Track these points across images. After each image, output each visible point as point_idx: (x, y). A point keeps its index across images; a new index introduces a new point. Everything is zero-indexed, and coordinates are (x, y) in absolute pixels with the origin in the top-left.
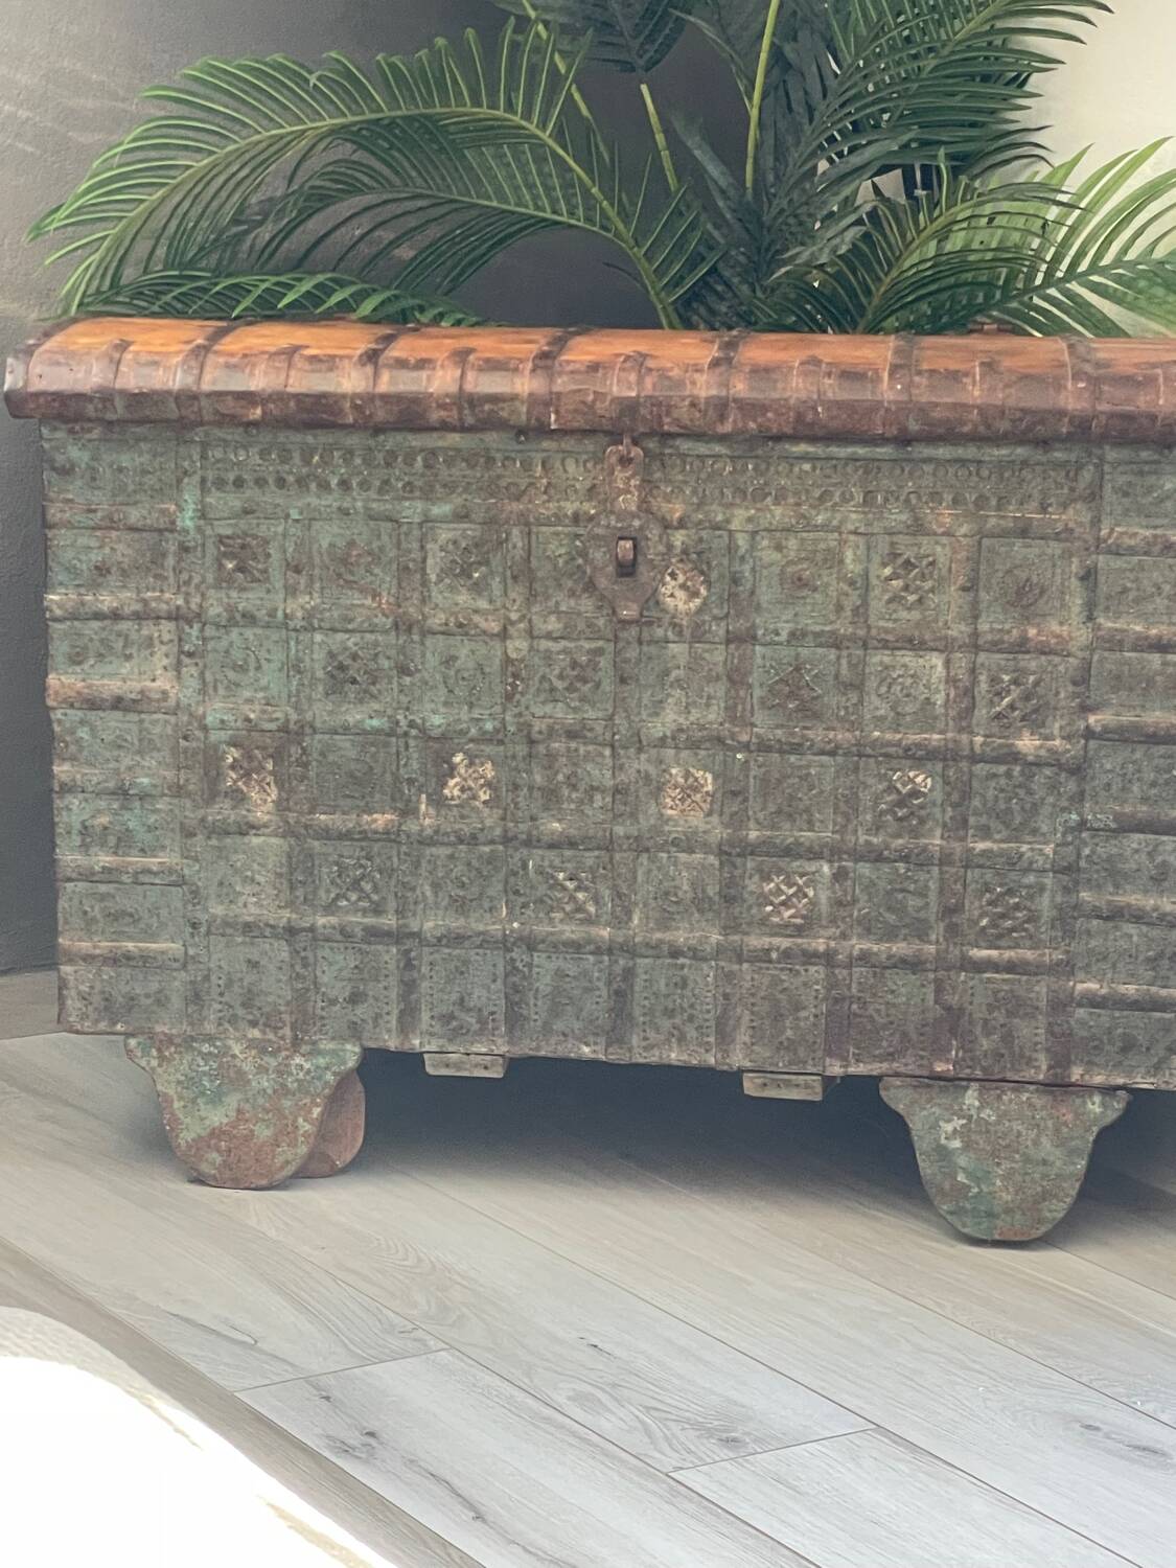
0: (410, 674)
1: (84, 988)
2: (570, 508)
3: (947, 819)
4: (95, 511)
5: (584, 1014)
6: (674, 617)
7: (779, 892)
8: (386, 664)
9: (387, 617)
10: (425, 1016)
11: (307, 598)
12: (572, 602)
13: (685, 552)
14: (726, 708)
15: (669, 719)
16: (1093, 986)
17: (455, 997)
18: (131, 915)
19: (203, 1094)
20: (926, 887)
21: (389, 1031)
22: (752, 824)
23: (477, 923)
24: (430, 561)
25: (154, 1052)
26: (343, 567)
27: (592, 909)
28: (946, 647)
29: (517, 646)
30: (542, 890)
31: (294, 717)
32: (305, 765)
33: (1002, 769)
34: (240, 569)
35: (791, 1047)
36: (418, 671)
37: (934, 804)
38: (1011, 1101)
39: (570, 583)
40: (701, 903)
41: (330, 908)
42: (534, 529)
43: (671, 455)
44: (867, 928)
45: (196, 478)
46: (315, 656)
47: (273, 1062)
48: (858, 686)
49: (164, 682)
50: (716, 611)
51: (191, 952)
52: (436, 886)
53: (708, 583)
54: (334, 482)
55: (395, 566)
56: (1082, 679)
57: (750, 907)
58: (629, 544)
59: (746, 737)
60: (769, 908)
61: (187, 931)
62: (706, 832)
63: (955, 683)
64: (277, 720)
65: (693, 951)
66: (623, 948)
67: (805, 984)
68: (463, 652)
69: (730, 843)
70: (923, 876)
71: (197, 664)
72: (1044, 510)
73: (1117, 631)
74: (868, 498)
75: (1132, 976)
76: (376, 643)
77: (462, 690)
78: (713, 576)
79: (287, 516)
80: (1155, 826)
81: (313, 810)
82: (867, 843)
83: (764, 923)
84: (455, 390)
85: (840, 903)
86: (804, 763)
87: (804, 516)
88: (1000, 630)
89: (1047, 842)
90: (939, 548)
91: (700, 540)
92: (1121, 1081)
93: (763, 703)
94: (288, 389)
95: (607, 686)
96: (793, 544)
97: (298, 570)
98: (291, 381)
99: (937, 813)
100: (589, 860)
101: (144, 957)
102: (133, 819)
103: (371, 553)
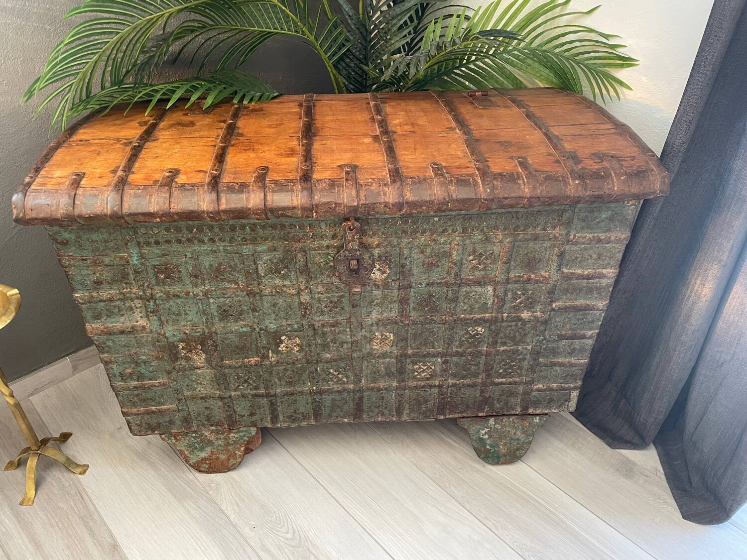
0: (256, 311)
1: (138, 423)
2: (325, 243)
3: (490, 341)
4: (86, 260)
5: (344, 410)
6: (375, 281)
8: (246, 308)
9: (243, 292)
10: (281, 417)
11: (203, 287)
12: (329, 279)
13: (379, 257)
14: (398, 312)
15: (374, 316)
16: (540, 386)
17: (292, 411)
18: (151, 399)
19: (196, 448)
20: (479, 362)
21: (267, 422)
22: (409, 348)
23: (298, 388)
24: (260, 268)
25: (173, 438)
26: (218, 273)
27: (345, 380)
28: (495, 284)
29: (305, 298)
30: (324, 376)
31: (207, 331)
32: (216, 346)
33: (514, 324)
34: (166, 277)
35: (425, 413)
36: (260, 310)
37: (485, 337)
38: (506, 421)
39: (327, 273)
40: (389, 374)
41: (235, 390)
42: (308, 252)
43: (371, 219)
44: (454, 376)
45: (135, 242)
46: (212, 307)
47: (222, 437)
48: (455, 300)
49: (142, 322)
50: (393, 278)
51: (180, 408)
52: (280, 379)
53: (390, 268)
54: (206, 239)
55: (243, 271)
56: (551, 292)
57: (409, 374)
58: (355, 262)
59: (407, 322)
60: (416, 373)
61: (177, 402)
62: (390, 352)
63: (498, 297)
64: (199, 332)
65: (386, 389)
66: (359, 391)
67: (430, 394)
68: (280, 301)
69: (401, 356)
70: (478, 360)
71: (156, 315)
72: (545, 230)
73: (570, 273)
74: (464, 230)
75: (555, 382)
76: (239, 301)
77: (282, 314)
78: (393, 265)
79: (186, 255)
80: (573, 337)
81: (222, 360)
82: (456, 351)
83: (414, 378)
84: (262, 206)
85: (445, 371)
86: (431, 327)
87: (434, 240)
88: (519, 276)
89: (529, 345)
90: (495, 248)
91: (386, 252)
92: (547, 412)
93: (414, 309)
94: (171, 210)
95: (347, 308)
96: (429, 250)
97: (196, 277)
98: (172, 205)
99: (486, 340)
100: (343, 365)
101: (160, 411)
102: (143, 370)
103: (230, 267)
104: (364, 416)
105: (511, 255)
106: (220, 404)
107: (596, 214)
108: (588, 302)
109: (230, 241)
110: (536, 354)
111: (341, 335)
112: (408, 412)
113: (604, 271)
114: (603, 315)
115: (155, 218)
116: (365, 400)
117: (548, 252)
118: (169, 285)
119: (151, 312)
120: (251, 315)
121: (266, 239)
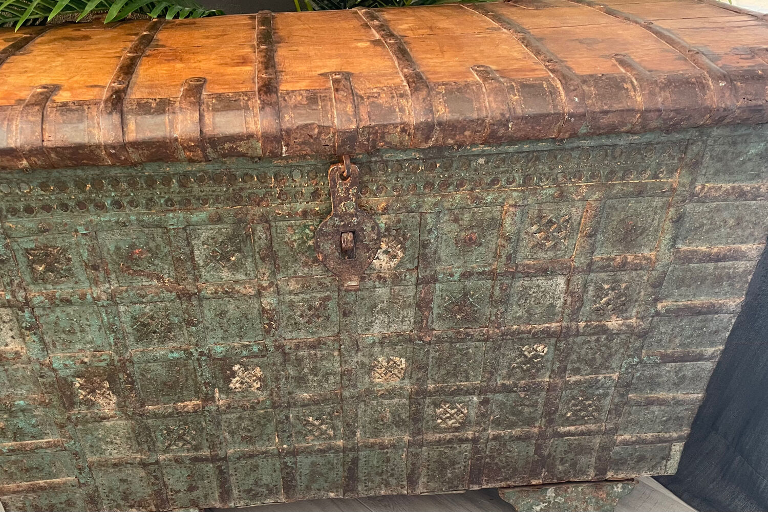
0: (193, 324)
1: (20, 505)
2: (300, 207)
3: (555, 368)
5: (329, 480)
6: (379, 272)
7: (446, 412)
8: (176, 320)
9: (171, 292)
10: (235, 492)
11: (107, 285)
12: (306, 269)
13: (388, 229)
14: (415, 322)
15: (377, 330)
16: (627, 437)
17: (251, 482)
18: (37, 468)
20: (537, 402)
21: (215, 500)
22: (429, 381)
23: (260, 447)
24: (197, 253)
26: (129, 261)
27: (331, 432)
28: (569, 271)
29: (269, 301)
30: (300, 427)
31: (116, 358)
32: (132, 383)
33: (594, 338)
34: (47, 270)
35: (451, 481)
36: (199, 322)
37: (547, 361)
38: (572, 492)
39: (304, 258)
40: (398, 423)
41: (166, 450)
42: (273, 224)
43: (376, 162)
44: (497, 423)
46: (123, 319)
48: (504, 301)
49: (15, 346)
50: (409, 266)
51: (82, 481)
52: (232, 433)
53: (404, 249)
54: (108, 203)
55: (170, 258)
56: (657, 284)
57: (428, 421)
58: (349, 237)
59: (428, 339)
60: (439, 421)
61: (76, 472)
62: (401, 388)
63: (572, 294)
64: (105, 360)
65: (394, 446)
66: (352, 449)
67: (459, 453)
68: (231, 308)
69: (417, 394)
70: (535, 397)
71: (35, 334)
72: (655, 176)
73: (690, 251)
74: (527, 179)
75: (650, 430)
76: (166, 309)
77: (233, 330)
78: (408, 243)
79: (77, 231)
80: (684, 358)
81: (143, 405)
82: (503, 385)
83: (436, 428)
84: (197, 134)
85: (483, 415)
86: (465, 347)
87: (477, 197)
88: (608, 259)
89: (614, 372)
90: (574, 210)
91: (399, 221)
92: (633, 476)
93: (440, 317)
94: (45, 144)
95: (334, 318)
96: (467, 216)
97: (95, 268)
98: (46, 135)
99: (549, 365)
100: (328, 409)
101: (53, 487)
102: (21, 422)
103: (150, 250)
104: (360, 488)
105: (598, 222)
106: (143, 473)
107: (740, 148)
108: (713, 300)
109: (148, 207)
110: (625, 386)
111: (324, 363)
112: (425, 480)
113: (743, 247)
114: (733, 321)
115: (19, 158)
116: (361, 463)
117: (657, 217)
118: (54, 283)
119: (27, 329)
120: (185, 332)
121: (205, 202)
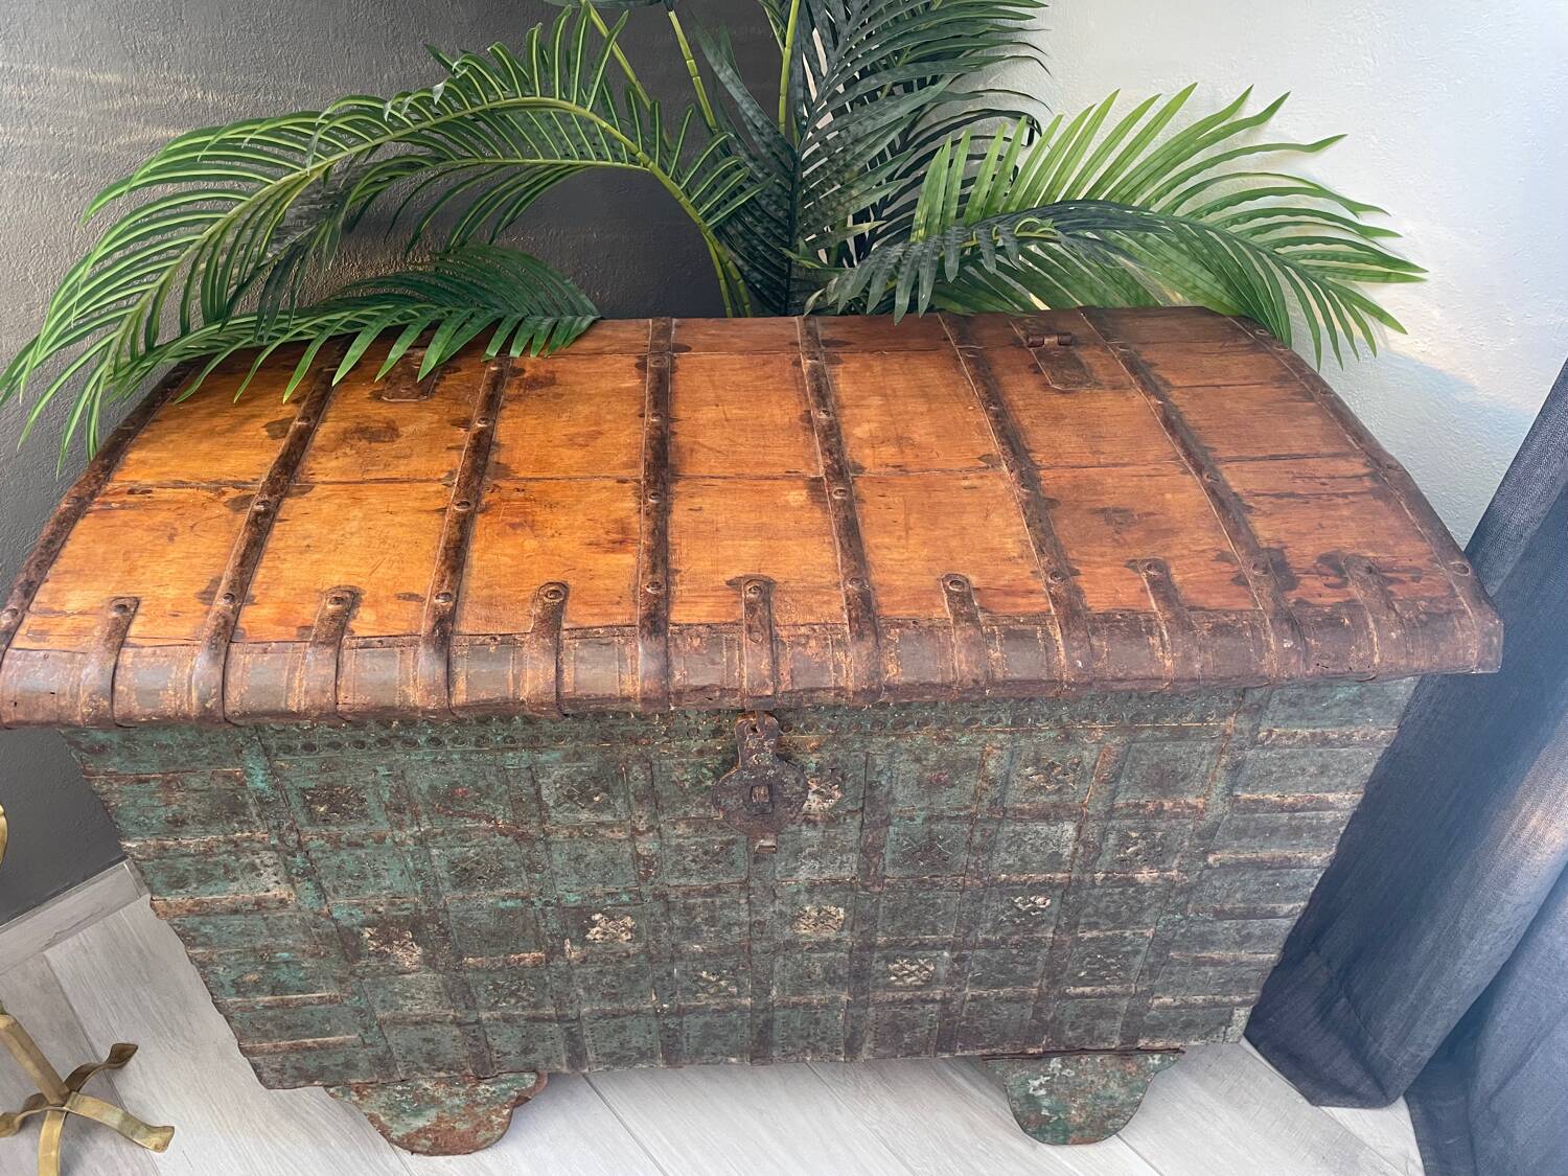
0: (536, 870)
2: (695, 744)
3: (1062, 923)
4: (147, 780)
5: (730, 1044)
6: (808, 814)
7: (903, 968)
8: (512, 865)
9: (506, 836)
10: (591, 1055)
11: (416, 829)
12: (702, 811)
13: (819, 769)
14: (859, 869)
15: (803, 877)
16: (1168, 1000)
17: (615, 1044)
18: (303, 1026)
19: (405, 1111)
20: (1035, 959)
21: (560, 1066)
22: (879, 934)
23: (630, 1006)
24: (545, 792)
25: (354, 1093)
26: (449, 802)
27: (734, 990)
28: (1081, 818)
29: (646, 846)
30: (688, 984)
31: (424, 907)
32: (446, 934)
33: (1118, 891)
34: (330, 811)
35: (909, 1048)
36: (545, 868)
37: (1050, 914)
38: (1087, 1062)
39: (698, 799)
40: (833, 980)
41: (492, 1008)
42: (655, 763)
44: (978, 982)
45: (257, 747)
46: (436, 864)
47: (461, 1090)
48: (988, 848)
49: (280, 892)
50: (850, 807)
51: (367, 1041)
52: (589, 990)
53: (842, 789)
54: (422, 740)
55: (506, 798)
56: (1207, 835)
57: (876, 979)
58: (763, 790)
59: (877, 887)
60: (894, 978)
61: (359, 1029)
62: (838, 941)
63: (1085, 843)
64: (407, 908)
65: (826, 1006)
66: (764, 1009)
67: (923, 1015)
68: (591, 852)
69: (861, 948)
70: (1033, 954)
71: (310, 881)
72: (1202, 720)
73: (1253, 800)
74: (1018, 720)
75: (1201, 993)
76: (498, 853)
77: (594, 875)
78: (849, 784)
79: (375, 771)
80: (1248, 915)
81: (460, 957)
82: (985, 939)
83: (889, 987)
84: (552, 696)
85: (958, 973)
86: (931, 897)
87: (947, 738)
88: (1137, 805)
89: (1147, 929)
90: (1085, 753)
91: (836, 761)
92: (1177, 1045)
93: (894, 863)
94: (340, 707)
95: (741, 864)
96: (933, 757)
97: (400, 810)
98: (342, 694)
99: (1053, 919)
100: (729, 963)
101: (324, 1047)
102: (283, 975)
103: (478, 790)
104: (775, 1054)
105: (1122, 768)
106: (456, 1033)
107: (1322, 693)
108: (1288, 854)
109: (477, 744)
110: (1164, 944)
111: (725, 912)
112: (872, 1045)
113: (1331, 797)
114: (1319, 876)
115: (303, 718)
116: (778, 1025)
117: (1205, 762)
118: (339, 825)
119: (298, 875)
120: (524, 878)
121: (560, 740)
